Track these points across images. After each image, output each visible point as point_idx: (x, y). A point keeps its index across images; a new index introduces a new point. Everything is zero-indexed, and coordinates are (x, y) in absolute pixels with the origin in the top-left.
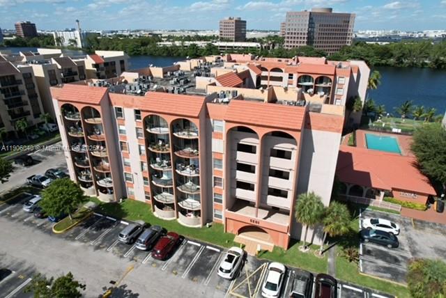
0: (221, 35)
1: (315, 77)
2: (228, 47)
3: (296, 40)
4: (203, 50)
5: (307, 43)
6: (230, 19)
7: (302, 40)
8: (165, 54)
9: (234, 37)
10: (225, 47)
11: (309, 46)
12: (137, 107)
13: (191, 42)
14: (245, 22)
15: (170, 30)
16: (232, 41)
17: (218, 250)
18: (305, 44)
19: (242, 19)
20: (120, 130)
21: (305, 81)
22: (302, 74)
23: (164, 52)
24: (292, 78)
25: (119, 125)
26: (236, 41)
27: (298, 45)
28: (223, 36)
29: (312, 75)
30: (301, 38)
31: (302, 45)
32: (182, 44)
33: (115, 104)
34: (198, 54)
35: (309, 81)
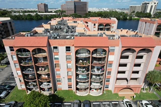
0: (39, 10)
1: (104, 24)
2: (44, 15)
3: (70, 11)
4: (34, 16)
5: (74, 12)
6: (41, 4)
7: (72, 11)
8: (16, 19)
9: (44, 11)
10: (43, 15)
11: (75, 13)
12: (67, 45)
13: (28, 13)
14: (47, 5)
15: (10, 8)
16: (44, 13)
17: (118, 103)
18: (74, 13)
19: (46, 4)
20: (55, 58)
21: (100, 26)
22: (100, 24)
23: (15, 18)
24: (95, 25)
25: (54, 55)
26: (45, 12)
27: (71, 13)
28: (39, 11)
29: (103, 24)
30: (72, 10)
31: (73, 13)
32: (24, 14)
33: (53, 45)
34: (32, 18)
35: (102, 26)
